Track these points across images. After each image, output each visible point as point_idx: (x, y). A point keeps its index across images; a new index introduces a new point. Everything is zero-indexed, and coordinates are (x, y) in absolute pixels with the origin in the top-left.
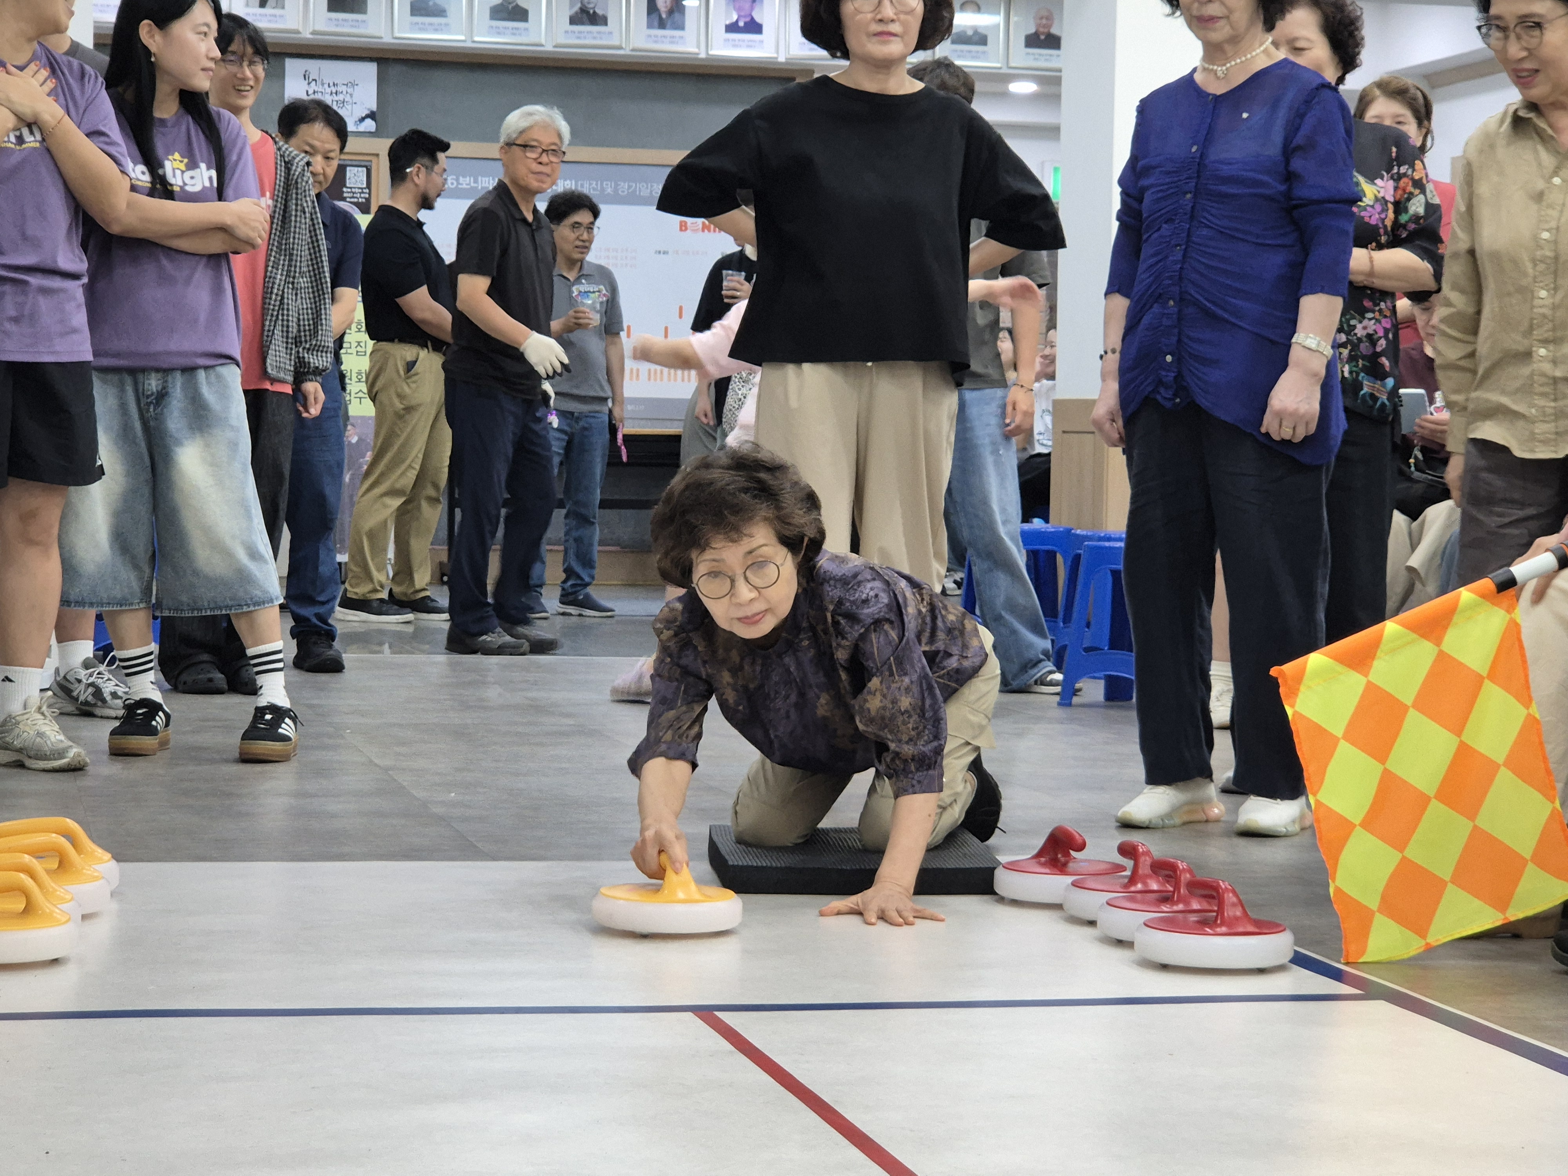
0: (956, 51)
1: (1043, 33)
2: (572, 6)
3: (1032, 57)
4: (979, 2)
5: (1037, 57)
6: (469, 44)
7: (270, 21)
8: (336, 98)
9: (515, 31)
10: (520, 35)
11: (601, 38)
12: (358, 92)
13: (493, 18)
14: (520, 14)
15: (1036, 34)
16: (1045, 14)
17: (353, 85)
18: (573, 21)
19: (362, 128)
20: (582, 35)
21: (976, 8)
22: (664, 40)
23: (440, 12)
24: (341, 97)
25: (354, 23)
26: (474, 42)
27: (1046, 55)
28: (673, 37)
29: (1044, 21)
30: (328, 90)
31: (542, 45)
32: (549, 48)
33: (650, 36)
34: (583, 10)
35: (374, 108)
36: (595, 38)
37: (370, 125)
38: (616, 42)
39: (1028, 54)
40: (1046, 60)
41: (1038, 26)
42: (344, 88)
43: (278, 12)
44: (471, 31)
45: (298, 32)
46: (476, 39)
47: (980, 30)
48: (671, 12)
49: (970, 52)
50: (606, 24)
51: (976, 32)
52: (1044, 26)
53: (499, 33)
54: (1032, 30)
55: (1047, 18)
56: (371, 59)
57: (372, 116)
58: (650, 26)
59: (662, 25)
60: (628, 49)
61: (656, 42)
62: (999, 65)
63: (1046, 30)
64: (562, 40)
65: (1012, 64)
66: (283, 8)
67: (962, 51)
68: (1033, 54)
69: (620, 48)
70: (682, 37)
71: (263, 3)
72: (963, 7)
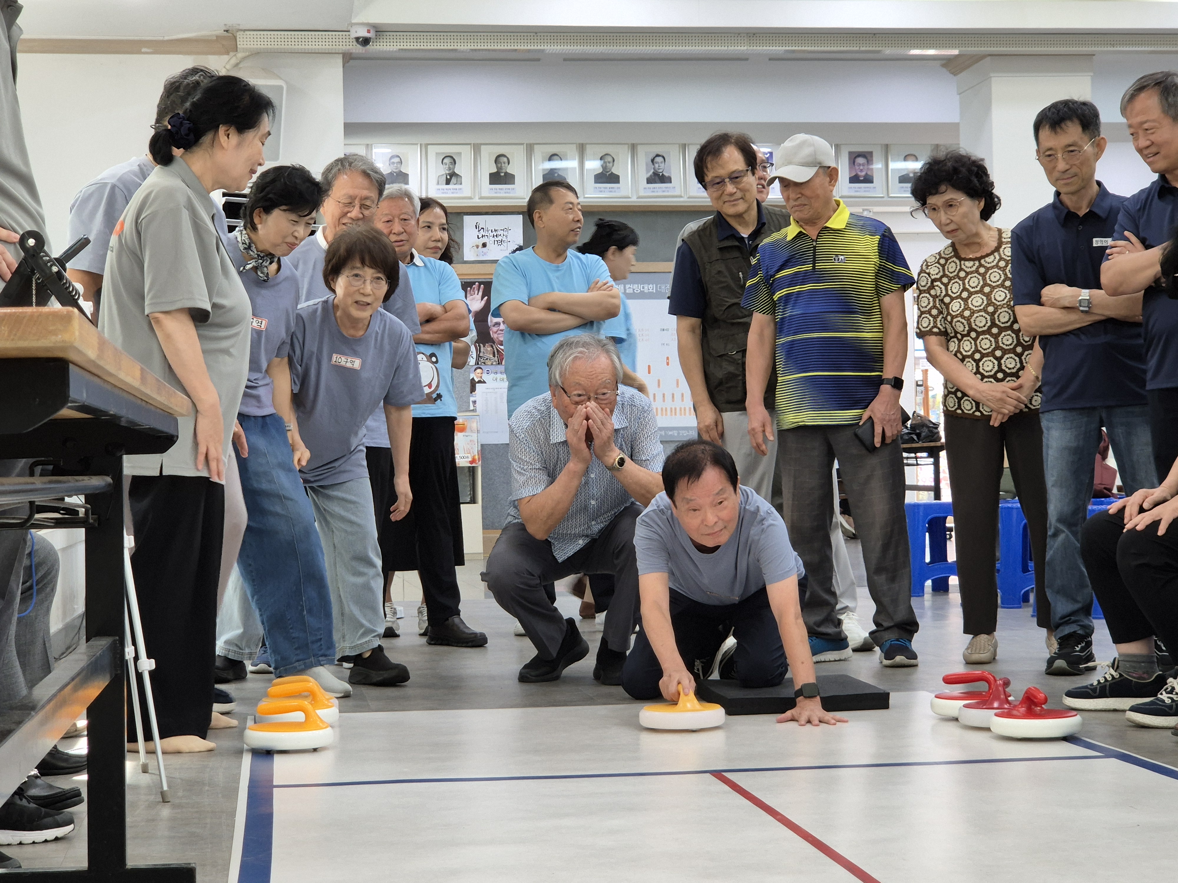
2: (648, 171)
4: (916, 154)
7: (453, 193)
8: (496, 239)
9: (611, 190)
10: (615, 192)
11: (668, 191)
12: (511, 234)
13: (596, 182)
14: (614, 179)
17: (507, 230)
18: (649, 181)
20: (655, 190)
21: (914, 158)
24: (500, 238)
25: (507, 191)
26: (585, 198)
30: (492, 234)
31: (630, 198)
32: (634, 199)
34: (656, 174)
36: (664, 191)
38: (677, 193)
42: (502, 233)
43: (456, 186)
45: (470, 198)
46: (586, 196)
50: (671, 182)
53: (601, 191)
56: (519, 213)
60: (686, 197)
64: (642, 193)
66: (461, 184)
69: (681, 197)
71: (448, 182)
72: (906, 158)
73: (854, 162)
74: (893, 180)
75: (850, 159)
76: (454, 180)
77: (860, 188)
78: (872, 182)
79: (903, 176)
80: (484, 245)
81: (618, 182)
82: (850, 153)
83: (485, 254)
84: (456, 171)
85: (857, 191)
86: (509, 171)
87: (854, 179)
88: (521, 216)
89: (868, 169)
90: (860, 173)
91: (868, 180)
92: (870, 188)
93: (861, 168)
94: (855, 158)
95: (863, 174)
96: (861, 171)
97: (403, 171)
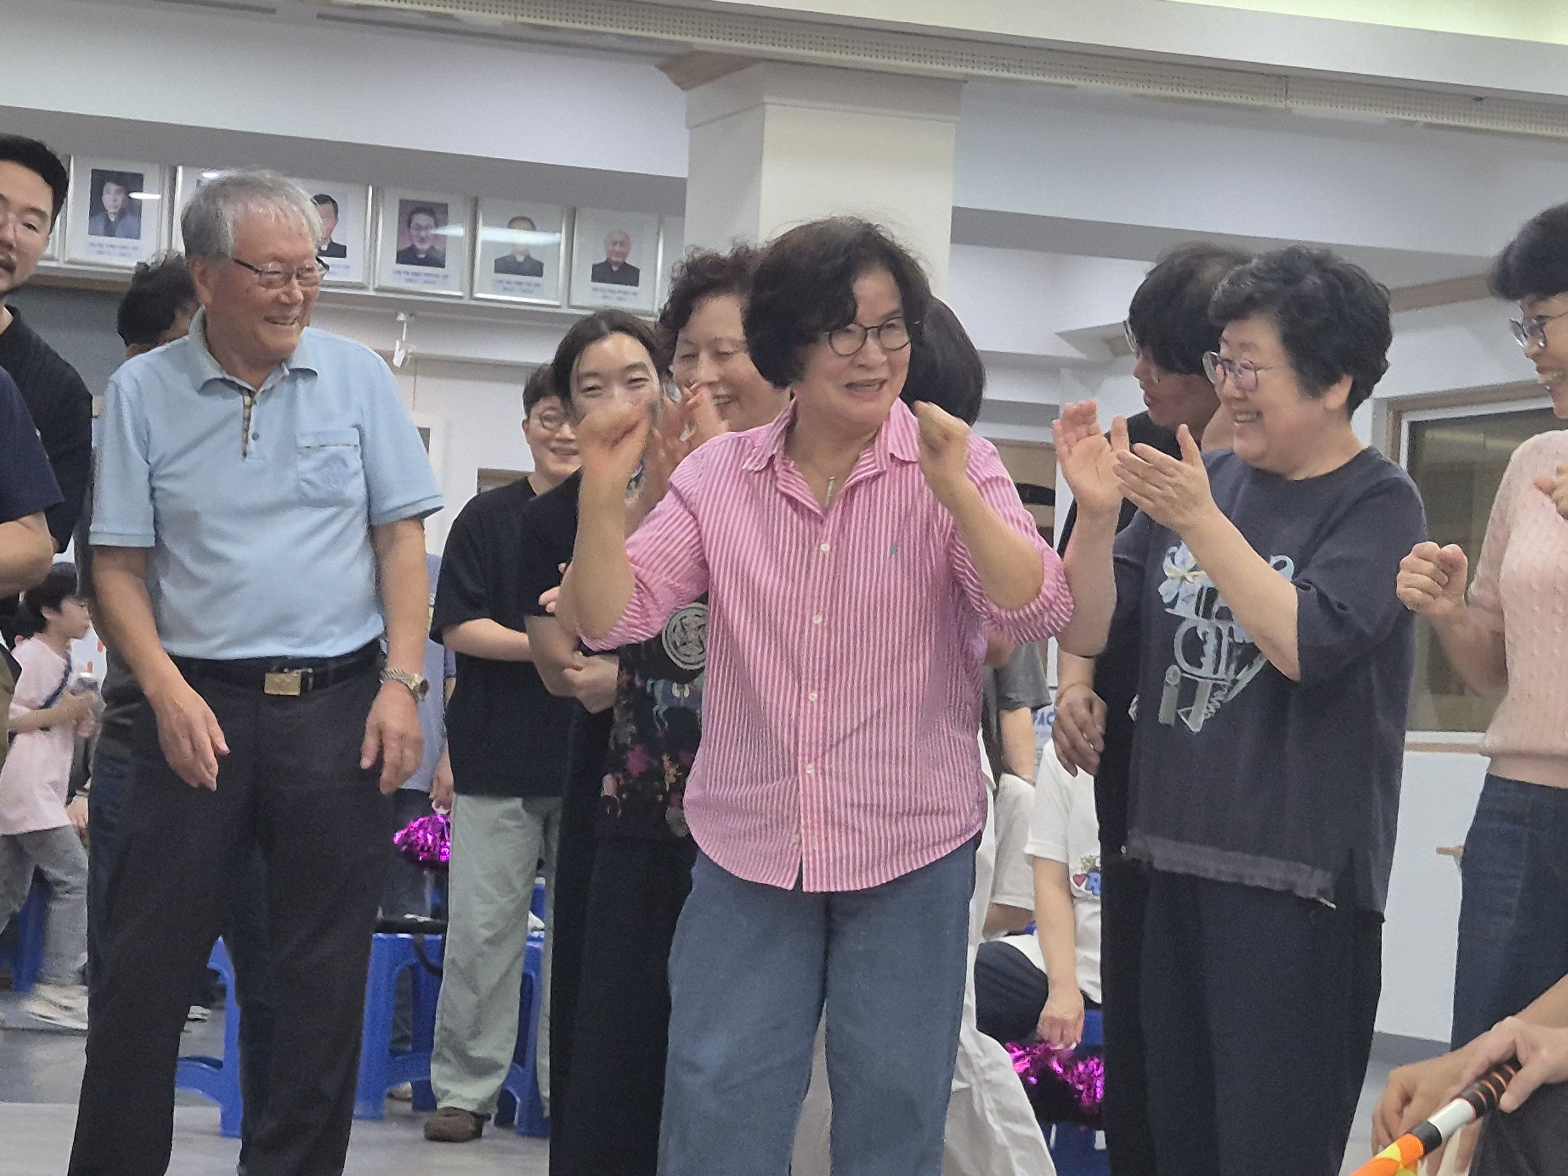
0: (501, 282)
1: (616, 263)
3: (600, 294)
4: (533, 219)
5: (608, 294)
15: (607, 264)
16: (618, 237)
21: (529, 224)
22: (110, 249)
27: (620, 292)
28: (123, 247)
29: (617, 248)
33: (92, 245)
39: (595, 289)
40: (620, 299)
41: (610, 253)
47: (534, 256)
48: (122, 214)
49: (520, 283)
51: (528, 258)
52: (618, 254)
54: (603, 259)
55: (622, 244)
58: (92, 232)
59: (110, 231)
60: (61, 260)
61: (100, 253)
62: (557, 303)
63: (620, 260)
65: (575, 303)
67: (509, 282)
68: (603, 290)
69: (52, 258)
70: (135, 248)
72: (512, 224)
73: (409, 223)
74: (484, 265)
75: (400, 214)
77: (415, 274)
78: (442, 266)
79: (503, 259)
82: (403, 203)
85: (410, 281)
87: (407, 256)
89: (437, 237)
90: (419, 246)
91: (435, 260)
92: (437, 276)
93: (423, 234)
94: (413, 213)
95: (426, 247)
96: (422, 240)
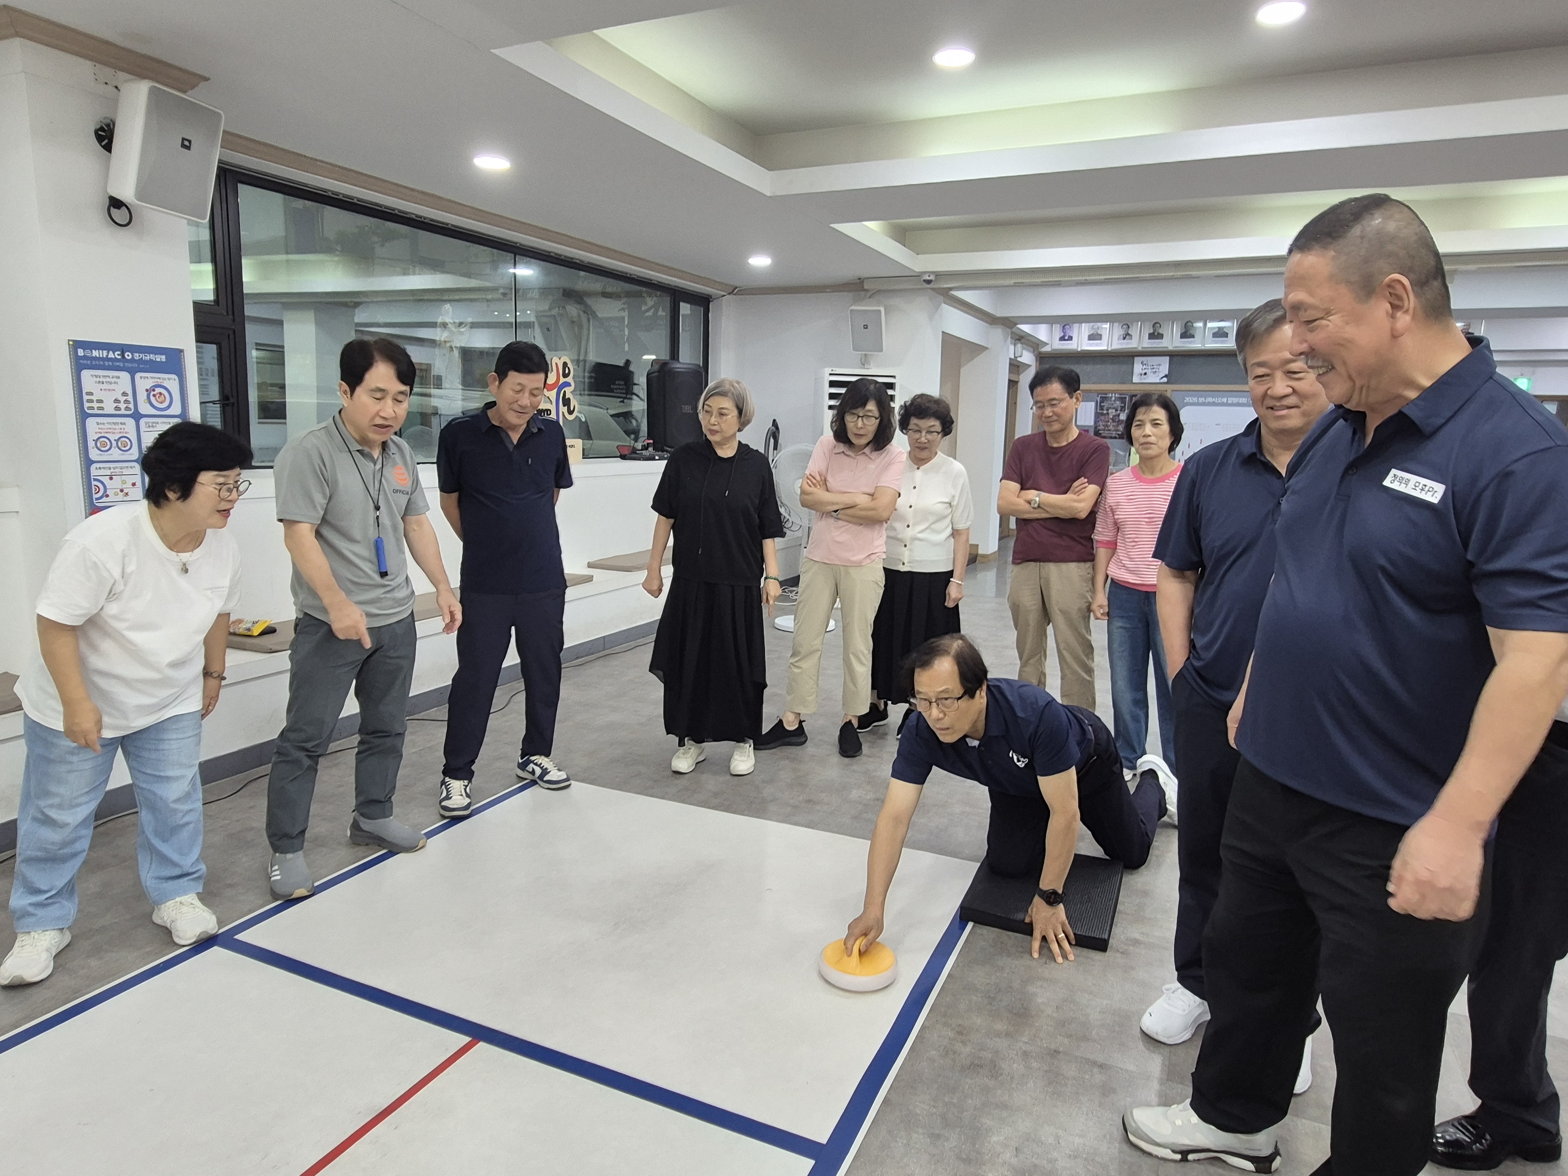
6: (1203, 348)
8: (1153, 370)
12: (1161, 368)
13: (1213, 338)
17: (1160, 365)
19: (1162, 381)
23: (1193, 336)
24: (1155, 370)
26: (1207, 347)
30: (1150, 368)
35: (1167, 373)
37: (1165, 380)
42: (1156, 367)
43: (1129, 341)
44: (1203, 344)
57: (1166, 376)
66: (1132, 339)
71: (1124, 338)
76: (1128, 337)
80: (1145, 374)
81: (1227, 337)
83: (1145, 379)
84: (1129, 332)
86: (1161, 332)
88: (1167, 358)
97: (1099, 332)
